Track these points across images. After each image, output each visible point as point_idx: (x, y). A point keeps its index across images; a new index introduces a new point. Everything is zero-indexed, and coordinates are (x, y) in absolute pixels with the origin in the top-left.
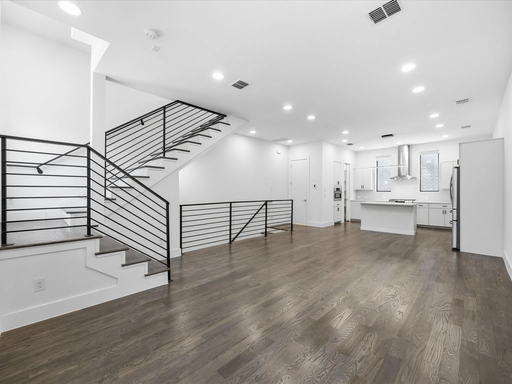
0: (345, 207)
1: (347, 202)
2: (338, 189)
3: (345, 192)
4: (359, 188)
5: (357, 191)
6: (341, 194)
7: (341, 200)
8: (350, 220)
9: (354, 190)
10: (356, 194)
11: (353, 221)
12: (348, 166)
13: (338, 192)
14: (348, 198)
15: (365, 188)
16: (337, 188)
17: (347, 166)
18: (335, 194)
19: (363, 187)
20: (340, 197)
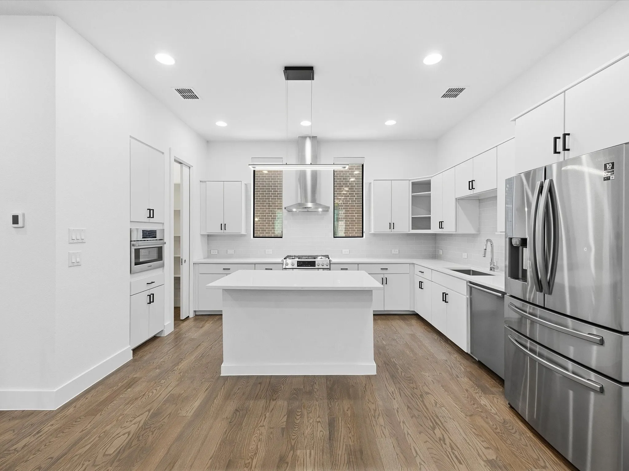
0: (177, 280)
1: (184, 268)
2: (149, 234)
3: (177, 240)
4: (216, 230)
5: (210, 237)
6: (160, 250)
7: (163, 266)
8: (192, 315)
9: (202, 235)
10: (208, 244)
11: (201, 317)
12: (186, 169)
13: (151, 242)
14: (184, 256)
15: (229, 230)
16: (143, 231)
17: (182, 168)
18: (137, 251)
19: (223, 227)
20: (160, 257)
